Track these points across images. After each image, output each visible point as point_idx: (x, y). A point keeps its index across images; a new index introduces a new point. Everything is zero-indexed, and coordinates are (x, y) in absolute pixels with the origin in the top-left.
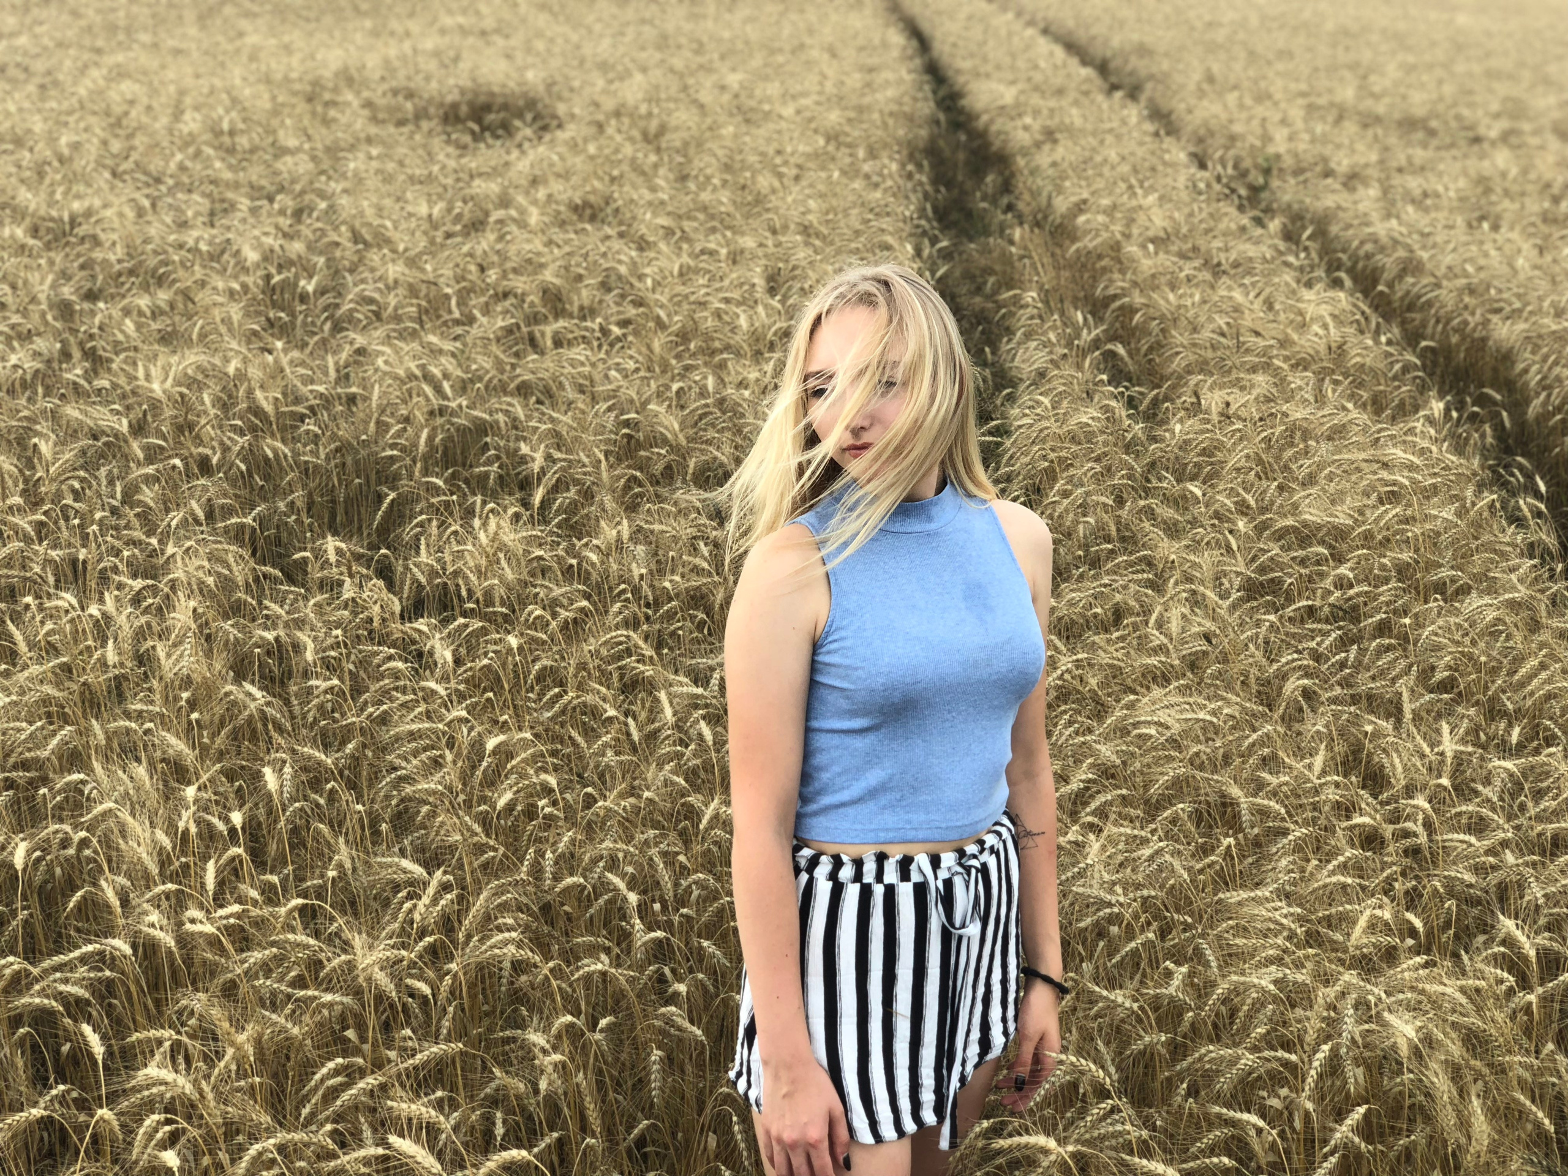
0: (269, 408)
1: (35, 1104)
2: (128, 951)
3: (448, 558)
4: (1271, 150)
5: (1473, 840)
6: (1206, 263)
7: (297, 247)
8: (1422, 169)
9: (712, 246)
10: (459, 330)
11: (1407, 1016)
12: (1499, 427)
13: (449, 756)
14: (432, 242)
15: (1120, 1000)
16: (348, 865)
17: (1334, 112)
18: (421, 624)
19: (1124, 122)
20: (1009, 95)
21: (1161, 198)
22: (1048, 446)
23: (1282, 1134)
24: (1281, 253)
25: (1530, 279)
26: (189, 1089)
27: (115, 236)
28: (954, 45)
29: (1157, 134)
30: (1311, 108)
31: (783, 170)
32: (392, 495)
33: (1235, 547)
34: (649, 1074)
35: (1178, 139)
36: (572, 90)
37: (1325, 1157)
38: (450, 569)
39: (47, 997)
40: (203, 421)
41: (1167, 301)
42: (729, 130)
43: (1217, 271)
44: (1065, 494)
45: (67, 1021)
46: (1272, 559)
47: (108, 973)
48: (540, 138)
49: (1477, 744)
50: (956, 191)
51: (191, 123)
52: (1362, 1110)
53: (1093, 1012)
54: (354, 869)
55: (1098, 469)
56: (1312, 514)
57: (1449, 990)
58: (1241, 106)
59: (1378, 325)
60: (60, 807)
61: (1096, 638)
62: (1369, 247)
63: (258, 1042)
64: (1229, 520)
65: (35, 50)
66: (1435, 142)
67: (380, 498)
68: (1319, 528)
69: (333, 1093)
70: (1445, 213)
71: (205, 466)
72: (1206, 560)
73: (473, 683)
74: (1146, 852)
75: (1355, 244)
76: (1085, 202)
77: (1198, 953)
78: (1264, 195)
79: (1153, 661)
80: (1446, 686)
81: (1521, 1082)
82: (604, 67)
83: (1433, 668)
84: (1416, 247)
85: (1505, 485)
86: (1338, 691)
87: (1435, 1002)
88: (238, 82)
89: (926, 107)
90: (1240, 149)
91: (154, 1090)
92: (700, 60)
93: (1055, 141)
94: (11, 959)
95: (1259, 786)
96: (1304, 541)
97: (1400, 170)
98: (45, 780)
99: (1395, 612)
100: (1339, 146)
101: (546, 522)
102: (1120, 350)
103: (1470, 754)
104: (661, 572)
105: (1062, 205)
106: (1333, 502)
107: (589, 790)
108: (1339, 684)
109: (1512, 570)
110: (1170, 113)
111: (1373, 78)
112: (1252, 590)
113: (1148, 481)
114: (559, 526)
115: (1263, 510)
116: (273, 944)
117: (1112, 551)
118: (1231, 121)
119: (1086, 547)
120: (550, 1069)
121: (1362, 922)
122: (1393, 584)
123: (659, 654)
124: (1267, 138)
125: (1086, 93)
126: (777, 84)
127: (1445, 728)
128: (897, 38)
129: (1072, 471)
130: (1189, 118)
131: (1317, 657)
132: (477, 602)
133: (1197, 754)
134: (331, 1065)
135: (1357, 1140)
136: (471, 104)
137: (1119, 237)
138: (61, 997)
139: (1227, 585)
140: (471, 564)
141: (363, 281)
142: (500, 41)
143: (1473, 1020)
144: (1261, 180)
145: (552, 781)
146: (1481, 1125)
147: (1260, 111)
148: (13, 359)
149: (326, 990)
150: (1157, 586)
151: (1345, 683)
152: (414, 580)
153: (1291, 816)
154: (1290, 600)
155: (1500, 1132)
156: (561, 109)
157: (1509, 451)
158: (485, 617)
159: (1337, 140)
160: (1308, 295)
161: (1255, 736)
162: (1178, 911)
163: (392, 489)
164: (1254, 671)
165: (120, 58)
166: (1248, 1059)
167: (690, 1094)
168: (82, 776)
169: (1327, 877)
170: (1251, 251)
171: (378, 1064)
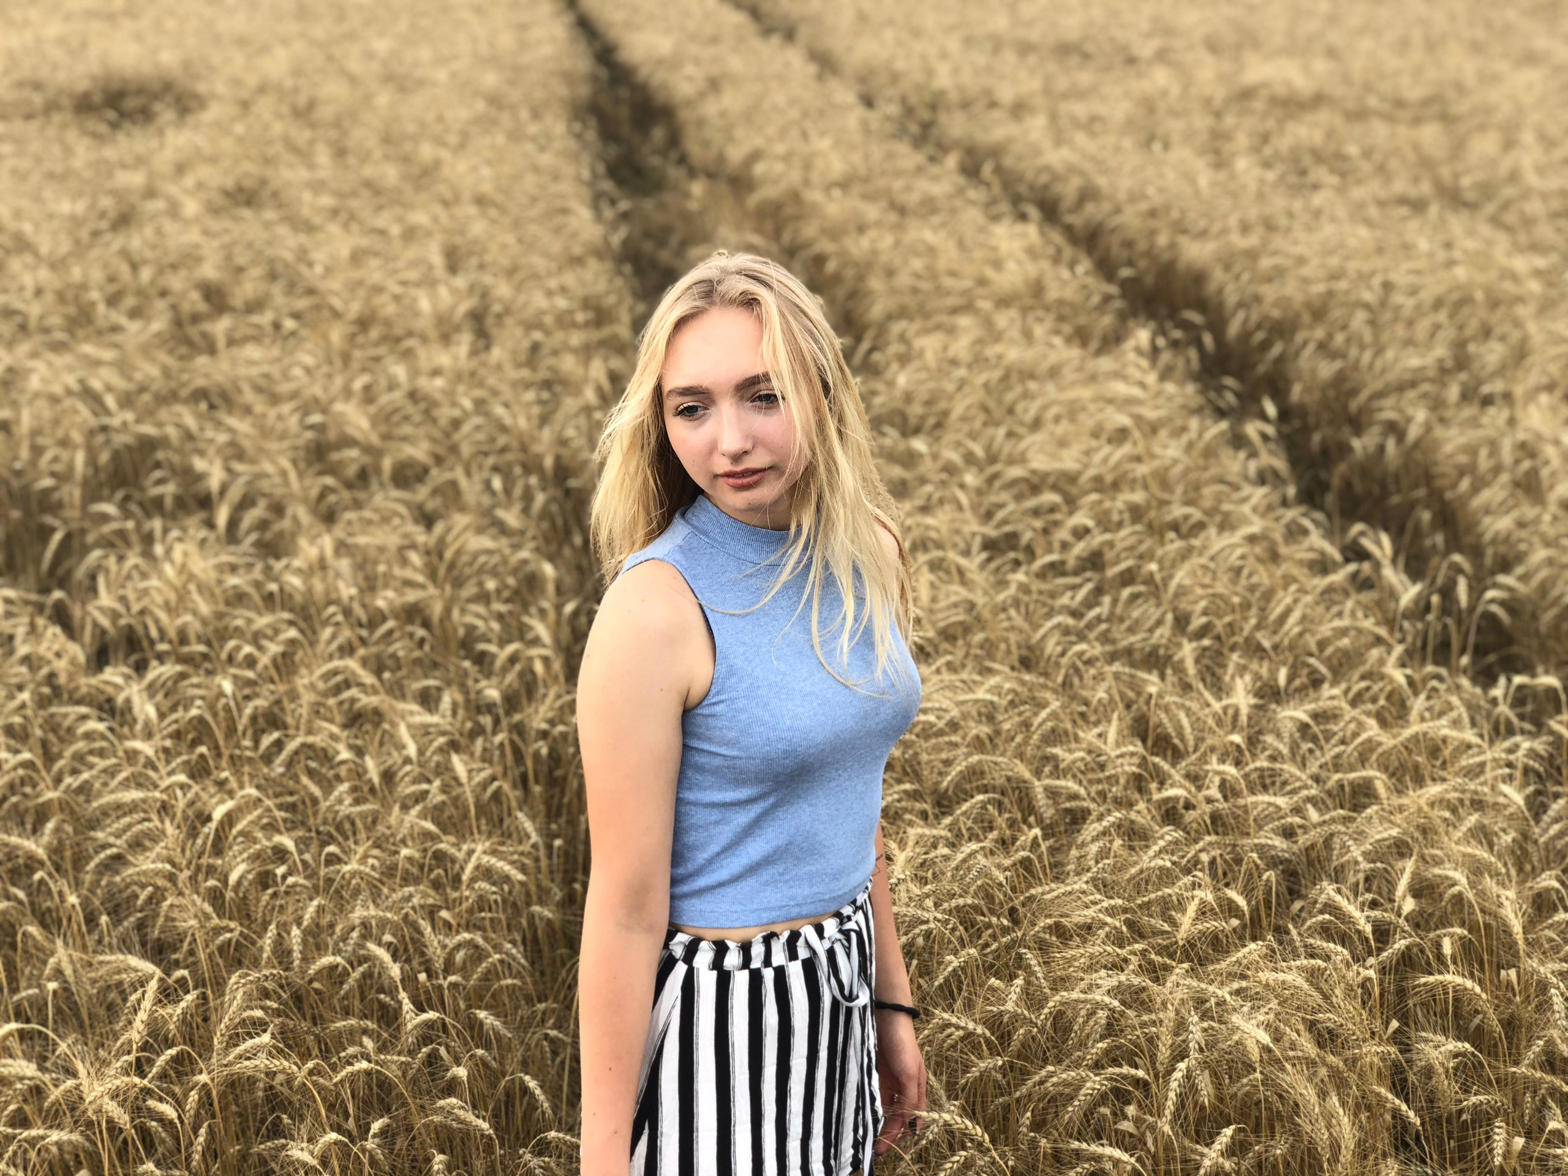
4: (936, 85)
6: (891, 204)
8: (1087, 93)
9: (382, 224)
12: (1202, 350)
13: (169, 829)
17: (991, 43)
18: (113, 675)
19: (787, 66)
21: (836, 141)
23: (1140, 1162)
24: (961, 189)
25: (1213, 197)
29: (820, 76)
30: (967, 40)
35: (843, 80)
36: (211, 68)
38: (136, 608)
48: (182, 121)
50: (624, 147)
52: (1228, 1131)
56: (1040, 462)
57: (1289, 978)
58: (899, 43)
59: (1072, 255)
62: (1045, 177)
64: (957, 474)
66: (1091, 66)
67: (48, 533)
68: (1049, 474)
70: (1113, 137)
73: (179, 737)
75: (1031, 175)
76: (758, 150)
78: (935, 131)
80: (1203, 632)
83: (1189, 616)
84: (1092, 174)
85: (1222, 413)
90: (904, 86)
92: (343, 28)
93: (720, 91)
96: (1034, 490)
97: (1065, 96)
99: (1141, 557)
100: (1001, 77)
101: (239, 543)
104: (372, 589)
105: (735, 155)
106: (1061, 446)
107: (332, 848)
110: (829, 54)
112: (993, 548)
114: (252, 545)
115: (992, 459)
118: (892, 59)
121: (1191, 912)
123: (381, 680)
124: (930, 73)
125: (743, 39)
130: (849, 57)
132: (171, 642)
135: (1227, 1164)
136: (105, 91)
137: (798, 184)
140: (159, 601)
142: (128, 23)
143: (1328, 1015)
144: (929, 116)
145: (288, 842)
149: (52, 1128)
152: (95, 624)
153: (1089, 794)
154: (1032, 556)
155: (1362, 1127)
156: (202, 88)
157: (1215, 373)
158: (181, 659)
159: (999, 71)
160: (997, 230)
164: (1014, 638)
166: (1094, 1082)
169: (1147, 863)
170: (935, 190)
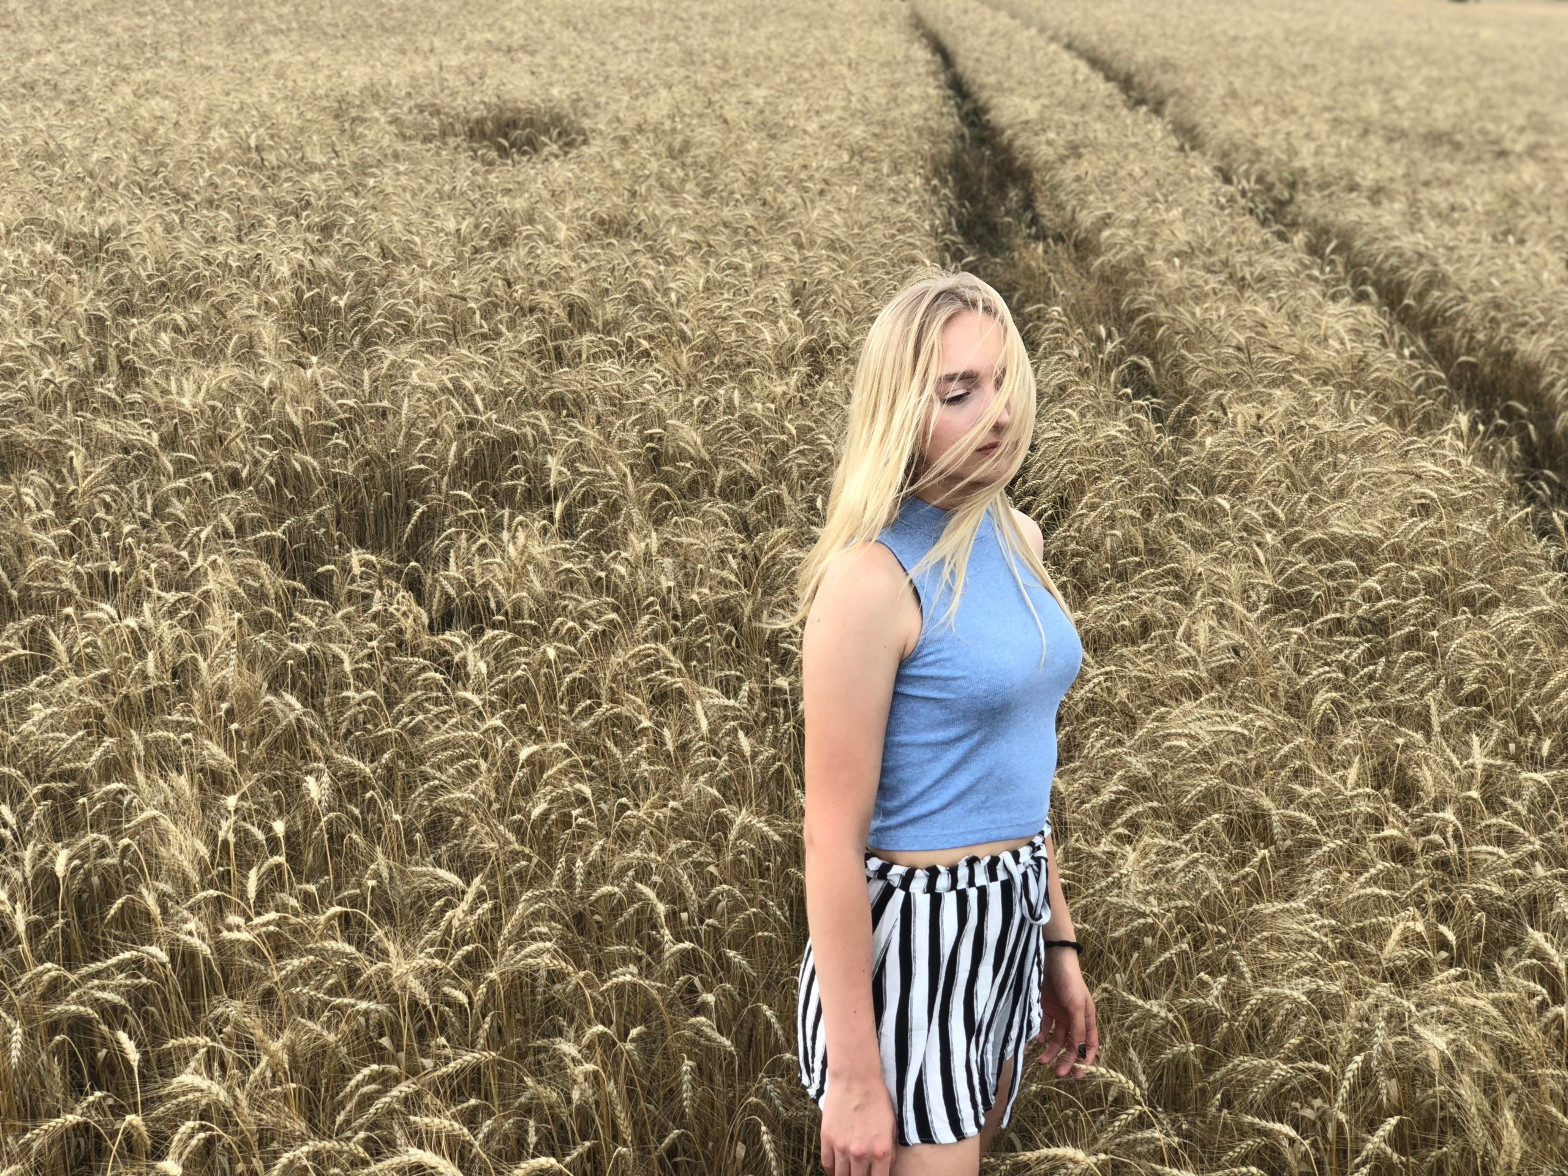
0: (298, 422)
1: (72, 1111)
2: (164, 957)
3: (477, 571)
4: (1297, 164)
5: (1501, 852)
6: (1231, 276)
7: (326, 263)
8: (1448, 183)
9: (737, 260)
10: (489, 344)
11: (1441, 1028)
12: (1525, 442)
13: (483, 766)
14: (460, 257)
15: (1155, 1009)
16: (385, 874)
17: (1360, 127)
19: (1148, 135)
20: (1032, 110)
21: (1185, 213)
22: (1076, 459)
23: (1314, 1144)
24: (1307, 267)
25: (1555, 293)
26: (223, 1096)
27: (145, 252)
28: (978, 60)
29: (1181, 149)
30: (1337, 122)
31: (809, 184)
32: (423, 508)
33: (1263, 560)
34: (680, 1084)
35: (1204, 154)
36: (597, 106)
37: (1358, 1167)
38: (479, 582)
39: (83, 1003)
40: (233, 435)
41: (1193, 314)
42: (752, 146)
43: (1242, 284)
44: (1093, 507)
45: (104, 1028)
46: (1300, 572)
47: (144, 980)
48: (566, 153)
49: (1507, 757)
50: (980, 206)
51: (219, 139)
52: (1393, 1121)
53: (1127, 1023)
54: (391, 878)
55: (1126, 481)
56: (1341, 527)
57: (1480, 1003)
58: (1267, 120)
59: (1402, 339)
60: (98, 816)
61: (1124, 650)
62: (1394, 260)
63: (291, 1049)
64: (1257, 533)
65: (63, 68)
66: (1460, 156)
67: (409, 511)
68: (1348, 540)
69: (367, 1101)
70: (1471, 227)
71: (235, 481)
72: (1234, 572)
73: (504, 694)
74: (1180, 863)
75: (1380, 258)
76: (1109, 216)
77: (1232, 967)
78: (1292, 208)
79: (1183, 673)
80: (1473, 699)
81: (1553, 1094)
82: (628, 82)
83: (1461, 681)
84: (1441, 261)
85: (1532, 499)
86: (1367, 703)
87: (1469, 1015)
88: (265, 98)
89: (951, 123)
90: (1266, 163)
91: (190, 1096)
92: (724, 76)
93: (1080, 156)
94: (49, 965)
95: (1291, 797)
96: (1333, 554)
97: (1427, 184)
98: (84, 790)
99: (1424, 625)
100: (1365, 160)
101: (574, 536)
102: (1146, 362)
103: (1499, 768)
104: (690, 585)
105: (1086, 219)
106: (1363, 515)
107: (624, 800)
108: (1368, 696)
109: (1543, 582)
110: (1195, 127)
111: (1395, 93)
112: (1280, 602)
113: (1177, 493)
114: (586, 540)
115: (1292, 522)
116: (311, 951)
117: (1139, 564)
118: (1256, 136)
119: (1113, 559)
120: (580, 1079)
121: (1396, 935)
122: (1421, 596)
123: (687, 666)
124: (1293, 152)
125: (1111, 108)
126: (801, 100)
127: (1475, 741)
128: (921, 54)
129: (1100, 484)
130: (1213, 132)
131: (1346, 669)
132: (506, 614)
133: (1229, 766)
134: (366, 1071)
135: (1389, 1150)
136: (497, 120)
137: (1142, 251)
138: (96, 1003)
139: (1254, 598)
140: (500, 576)
141: (392, 295)
142: (526, 59)
143: (1505, 1033)
144: (1286, 195)
145: (587, 791)
146: (1512, 1136)
147: (1284, 125)
148: (46, 374)
149: (362, 998)
150: (1185, 598)
151: (1375, 695)
152: (443, 593)
153: (1322, 828)
154: (1317, 612)
155: (1533, 1145)
156: (587, 125)
157: (1535, 464)
158: (513, 629)
159: (1365, 154)
160: (1332, 308)
161: (1286, 748)
162: (1212, 921)
163: (422, 501)
164: (1282, 685)
165: (148, 75)
166: (1282, 1069)
167: (721, 1103)
168: (121, 785)
169: (1359, 889)
170: (1278, 266)
171: (413, 1071)
